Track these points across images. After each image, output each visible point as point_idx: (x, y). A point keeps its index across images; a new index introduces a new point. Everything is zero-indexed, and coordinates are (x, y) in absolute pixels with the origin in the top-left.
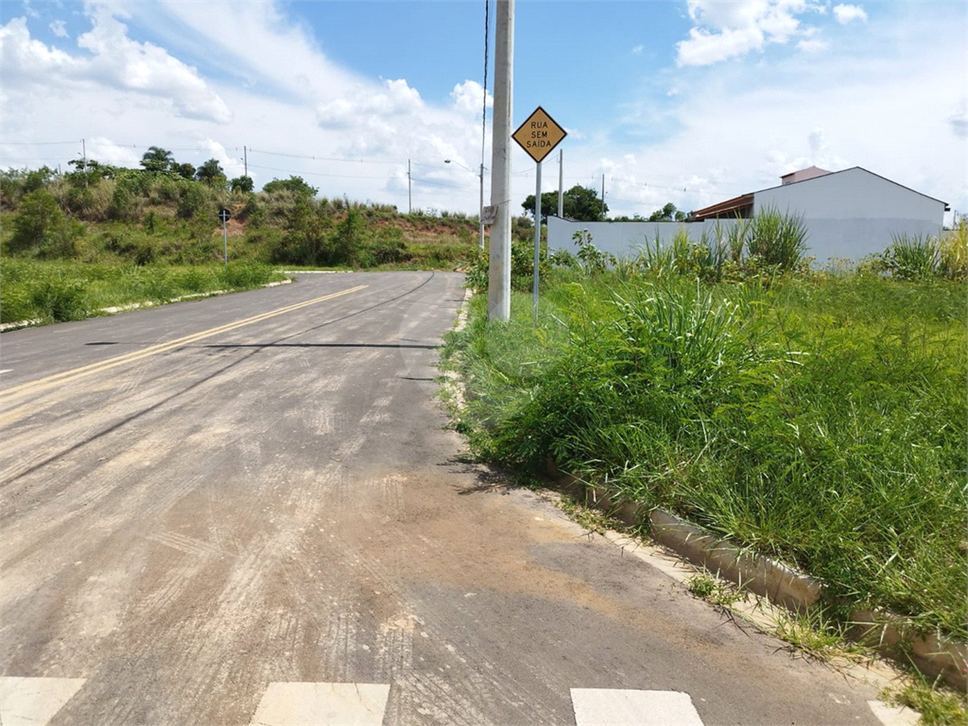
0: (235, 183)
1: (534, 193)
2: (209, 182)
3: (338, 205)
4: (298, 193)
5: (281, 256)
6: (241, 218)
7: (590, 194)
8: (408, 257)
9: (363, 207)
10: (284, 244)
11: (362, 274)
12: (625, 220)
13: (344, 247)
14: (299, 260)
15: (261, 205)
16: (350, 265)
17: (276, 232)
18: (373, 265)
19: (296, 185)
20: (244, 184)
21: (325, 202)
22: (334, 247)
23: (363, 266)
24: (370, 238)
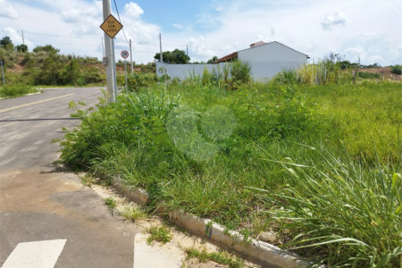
0: (19, 48)
1: (159, 52)
2: (5, 47)
3: (70, 58)
4: (50, 52)
5: (40, 81)
6: (22, 64)
7: (182, 52)
8: (100, 81)
9: (82, 58)
10: (41, 76)
11: (79, 88)
12: (197, 63)
13: (70, 76)
14: (48, 83)
15: (32, 58)
16: (73, 84)
17: (37, 70)
18: (84, 84)
19: (48, 48)
20: (23, 48)
21: (63, 56)
22: (65, 77)
23: (80, 85)
24: (83, 72)
